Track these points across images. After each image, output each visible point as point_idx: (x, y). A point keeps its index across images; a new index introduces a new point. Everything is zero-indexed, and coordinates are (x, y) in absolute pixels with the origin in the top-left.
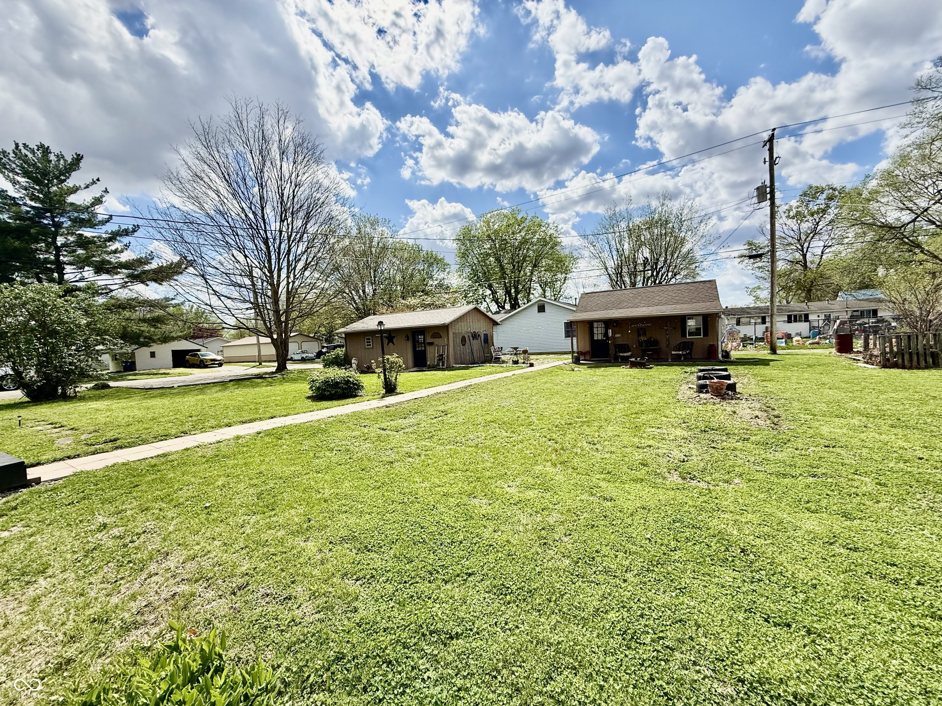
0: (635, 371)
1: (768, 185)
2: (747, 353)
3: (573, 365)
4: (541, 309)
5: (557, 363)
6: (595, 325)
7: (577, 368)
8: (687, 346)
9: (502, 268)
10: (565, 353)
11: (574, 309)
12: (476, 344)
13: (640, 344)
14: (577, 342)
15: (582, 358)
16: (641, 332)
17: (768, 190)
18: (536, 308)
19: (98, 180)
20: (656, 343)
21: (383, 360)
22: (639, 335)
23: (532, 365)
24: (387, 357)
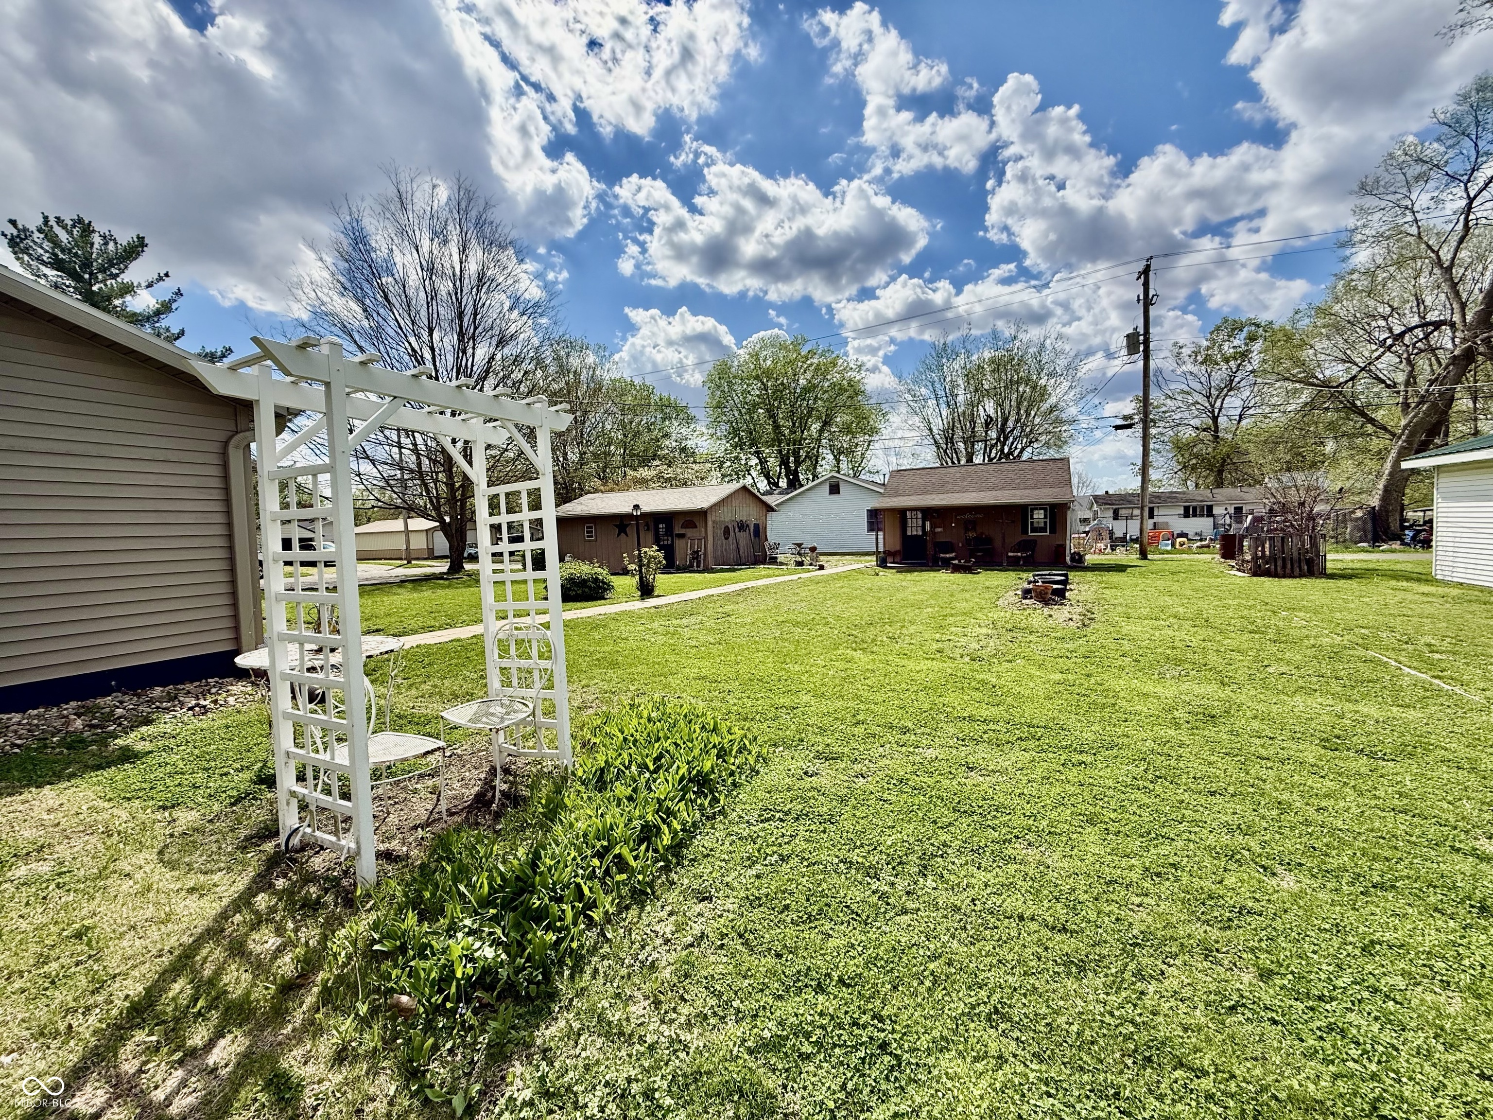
0: (958, 577)
1: (1142, 332)
2: (1114, 557)
3: (878, 569)
4: (835, 489)
5: (856, 566)
6: (908, 513)
7: (882, 572)
8: (1029, 545)
9: (777, 427)
10: (867, 554)
11: (882, 491)
12: (743, 538)
13: (968, 541)
14: (884, 538)
15: (889, 559)
16: (969, 525)
17: (1141, 338)
18: (826, 488)
19: (167, 275)
20: (989, 540)
21: (640, 554)
22: (967, 530)
23: (822, 568)
24: (644, 550)
